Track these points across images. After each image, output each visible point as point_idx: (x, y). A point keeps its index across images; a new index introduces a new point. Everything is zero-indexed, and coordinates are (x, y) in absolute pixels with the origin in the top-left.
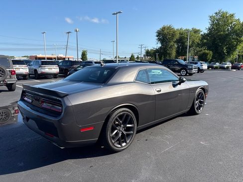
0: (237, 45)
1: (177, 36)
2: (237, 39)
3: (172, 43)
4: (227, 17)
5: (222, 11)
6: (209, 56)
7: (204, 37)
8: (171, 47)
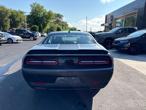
0: (47, 23)
1: (10, 14)
2: (47, 20)
3: (6, 18)
4: (40, 7)
5: (37, 3)
6: (37, 29)
7: (29, 17)
8: (6, 21)
